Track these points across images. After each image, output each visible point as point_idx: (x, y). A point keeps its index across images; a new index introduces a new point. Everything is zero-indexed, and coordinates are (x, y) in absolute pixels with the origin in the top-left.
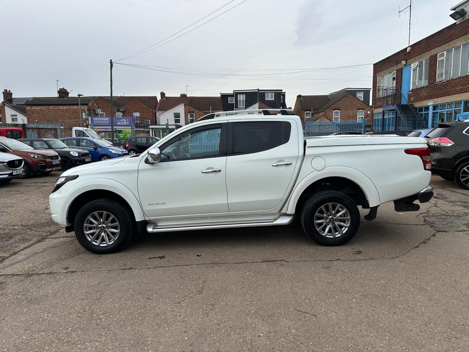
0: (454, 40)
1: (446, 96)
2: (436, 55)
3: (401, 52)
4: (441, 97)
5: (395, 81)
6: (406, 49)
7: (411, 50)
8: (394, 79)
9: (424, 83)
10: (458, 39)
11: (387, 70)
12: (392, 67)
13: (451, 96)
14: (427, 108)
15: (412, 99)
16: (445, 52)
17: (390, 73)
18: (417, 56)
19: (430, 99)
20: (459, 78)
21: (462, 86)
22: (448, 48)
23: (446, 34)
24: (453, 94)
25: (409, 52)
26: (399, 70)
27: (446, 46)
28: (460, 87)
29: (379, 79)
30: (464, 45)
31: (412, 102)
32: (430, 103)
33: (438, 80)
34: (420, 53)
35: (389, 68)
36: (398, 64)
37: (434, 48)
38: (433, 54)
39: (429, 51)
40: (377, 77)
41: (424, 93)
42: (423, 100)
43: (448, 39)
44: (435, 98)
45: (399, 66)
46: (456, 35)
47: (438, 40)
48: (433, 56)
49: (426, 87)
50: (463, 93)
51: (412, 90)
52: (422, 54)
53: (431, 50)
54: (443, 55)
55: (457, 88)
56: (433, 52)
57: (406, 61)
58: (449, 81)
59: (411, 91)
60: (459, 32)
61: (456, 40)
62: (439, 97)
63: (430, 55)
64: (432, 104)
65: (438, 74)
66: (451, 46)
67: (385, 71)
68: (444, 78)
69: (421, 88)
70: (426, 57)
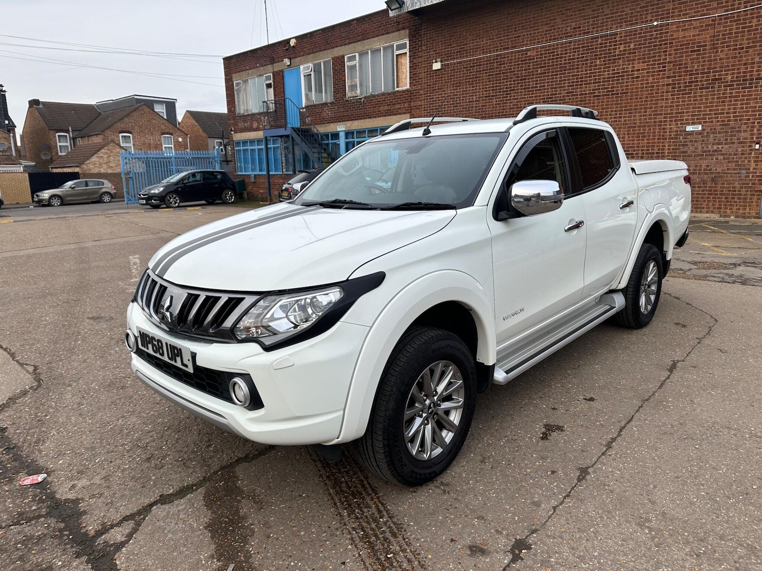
0: (369, 38)
1: (364, 119)
2: (343, 57)
3: (277, 45)
4: (357, 119)
5: (271, 90)
6: (288, 41)
7: (297, 43)
8: (269, 86)
9: (326, 97)
10: (376, 38)
11: (253, 70)
12: (262, 66)
13: (373, 119)
14: (336, 136)
15: (308, 120)
16: (357, 55)
17: (260, 75)
18: (309, 54)
19: (339, 122)
20: (383, 94)
21: (388, 105)
22: (362, 49)
23: (356, 29)
24: (376, 117)
25: (294, 47)
26: (277, 72)
27: (359, 46)
28: (386, 108)
29: (238, 84)
30: (385, 48)
31: (309, 125)
32: (341, 128)
33: (349, 94)
34: (315, 50)
35: (256, 67)
36: (276, 63)
37: (338, 46)
38: (337, 55)
39: (329, 49)
40: (234, 79)
41: (327, 113)
42: (328, 123)
43: (359, 36)
44: (349, 120)
45: (277, 67)
46: (372, 32)
47: (343, 35)
48: (338, 58)
49: (331, 103)
50: (390, 115)
51: (307, 107)
52: (317, 52)
53: (333, 48)
54: (352, 58)
55: (381, 109)
56: (337, 52)
57: (290, 59)
58: (368, 97)
59: (304, 108)
60: (376, 28)
61: (373, 39)
62: (354, 120)
63: (332, 56)
64: (344, 129)
65: (349, 86)
66: (366, 47)
67: (250, 71)
68: (358, 92)
69: (322, 105)
70: (325, 58)
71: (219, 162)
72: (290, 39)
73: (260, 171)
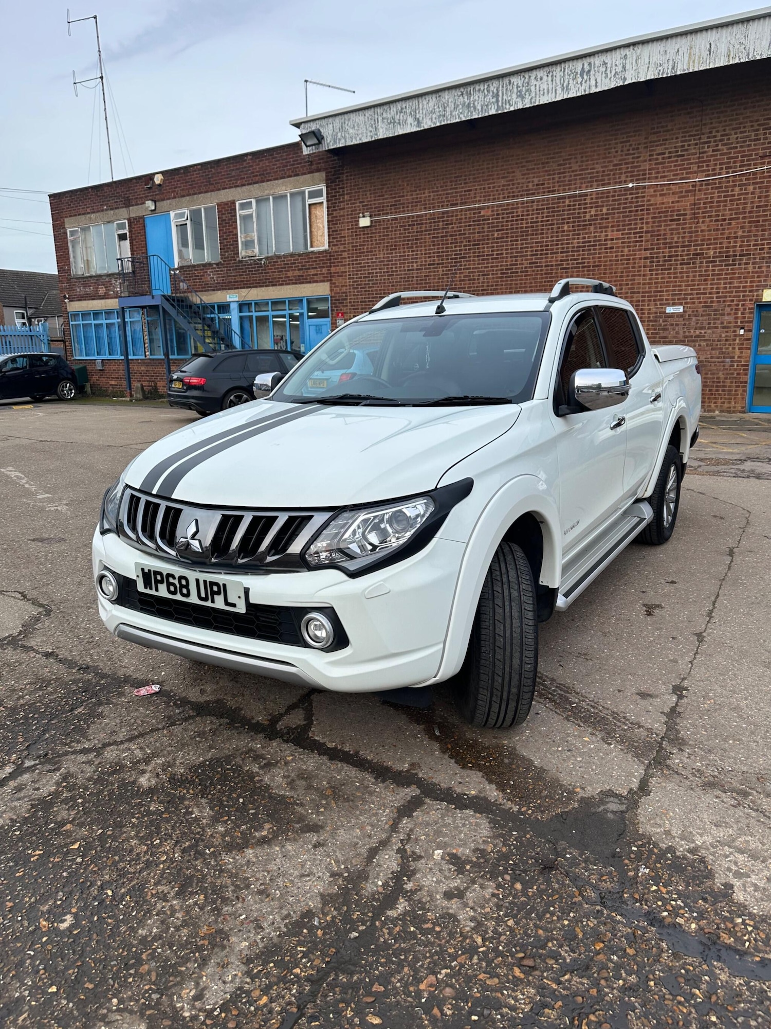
0: (271, 180)
1: (266, 286)
2: (233, 203)
3: (134, 181)
4: (256, 287)
5: (127, 244)
6: (150, 177)
7: (164, 181)
8: (122, 237)
9: (208, 255)
10: (280, 181)
11: (98, 214)
12: (112, 209)
13: (279, 287)
14: (224, 308)
15: (183, 286)
16: (253, 201)
17: (109, 222)
18: (184, 196)
19: (229, 289)
20: (292, 255)
21: (299, 270)
22: (260, 194)
23: (252, 166)
24: (282, 285)
25: (160, 185)
26: (135, 219)
27: (256, 190)
28: (297, 273)
29: (72, 233)
30: (292, 195)
31: (185, 292)
32: (232, 297)
33: (242, 252)
34: (191, 192)
35: (103, 211)
36: (132, 206)
37: (226, 188)
38: (224, 200)
39: (213, 191)
40: (66, 226)
41: (211, 276)
42: (214, 290)
43: (257, 176)
44: (244, 288)
45: (135, 212)
46: (274, 172)
47: (233, 173)
48: (226, 204)
49: (217, 264)
50: (303, 283)
51: (180, 268)
52: (195, 194)
53: (219, 190)
54: (248, 205)
55: (290, 274)
56: (225, 195)
57: (155, 202)
58: (272, 258)
59: (177, 269)
60: (280, 167)
61: (276, 181)
62: (250, 287)
63: (217, 201)
64: (237, 299)
65: (242, 242)
66: (267, 192)
67: (93, 216)
68: (257, 250)
69: (204, 265)
70: (207, 203)
71: (46, 341)
72: (154, 174)
73: (110, 354)
